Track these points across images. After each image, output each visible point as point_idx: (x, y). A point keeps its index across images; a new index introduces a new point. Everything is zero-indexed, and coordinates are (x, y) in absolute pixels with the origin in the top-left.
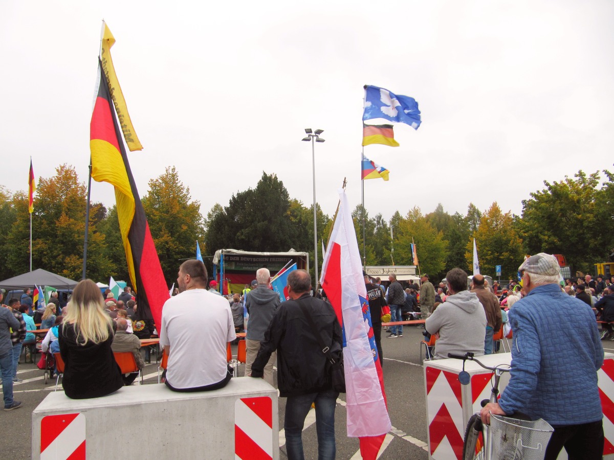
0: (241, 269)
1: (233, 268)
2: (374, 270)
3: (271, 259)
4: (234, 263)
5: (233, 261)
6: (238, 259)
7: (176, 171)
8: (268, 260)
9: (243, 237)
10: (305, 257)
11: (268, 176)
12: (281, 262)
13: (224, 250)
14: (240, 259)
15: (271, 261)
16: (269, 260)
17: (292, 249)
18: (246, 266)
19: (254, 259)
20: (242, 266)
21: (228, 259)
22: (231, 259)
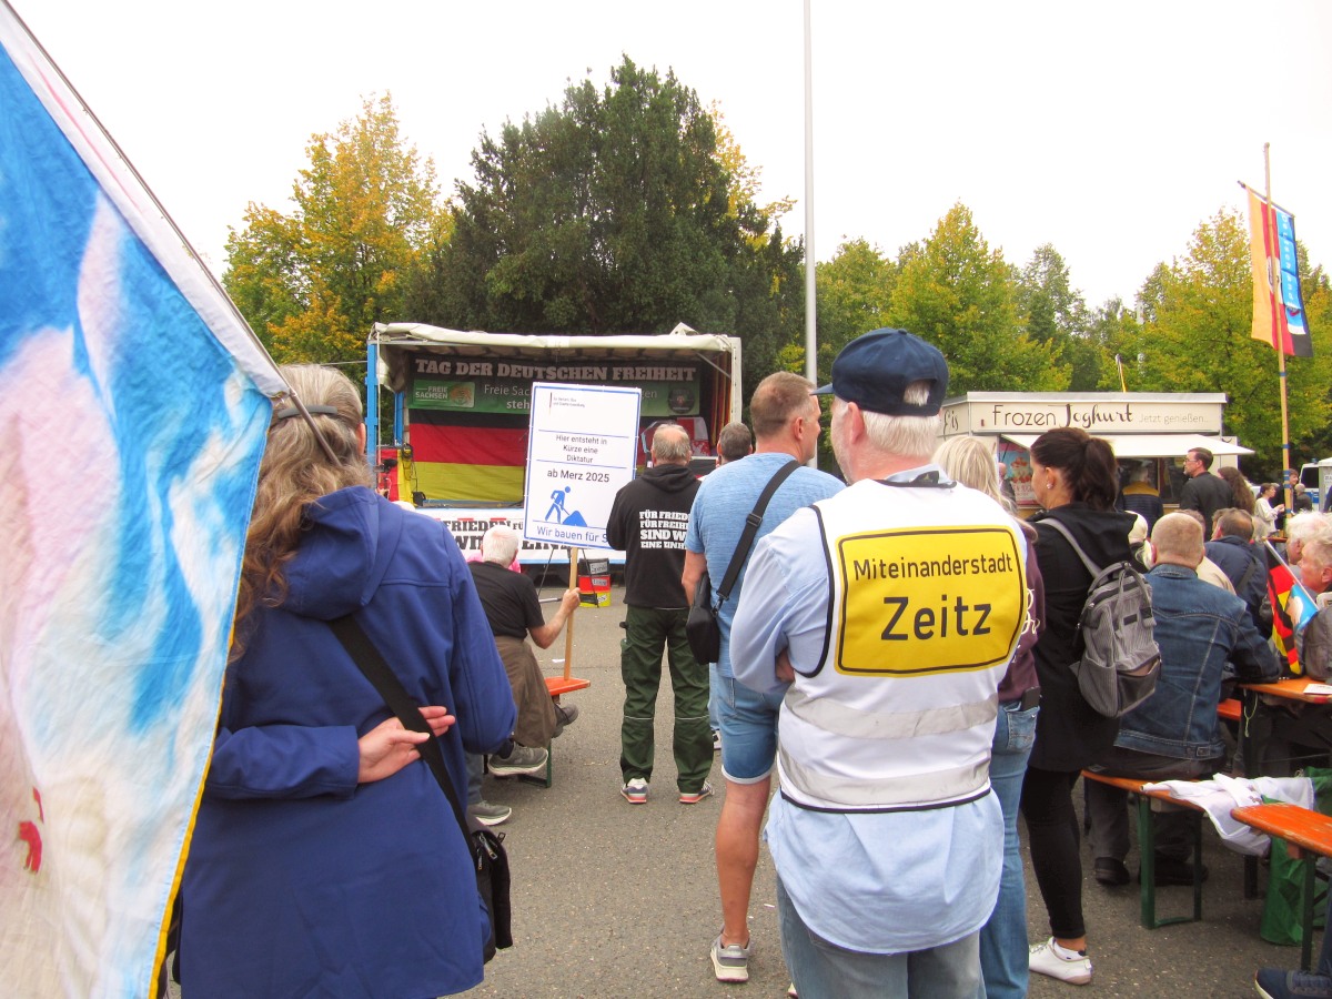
0: (499, 410)
1: (469, 404)
2: (1023, 410)
4: (471, 386)
5: (468, 378)
6: (486, 369)
7: (393, 103)
9: (502, 287)
10: (724, 358)
11: (637, 70)
13: (379, 326)
14: (495, 370)
15: (616, 377)
17: (681, 327)
18: (519, 399)
20: (501, 399)
21: (448, 371)
22: (459, 372)
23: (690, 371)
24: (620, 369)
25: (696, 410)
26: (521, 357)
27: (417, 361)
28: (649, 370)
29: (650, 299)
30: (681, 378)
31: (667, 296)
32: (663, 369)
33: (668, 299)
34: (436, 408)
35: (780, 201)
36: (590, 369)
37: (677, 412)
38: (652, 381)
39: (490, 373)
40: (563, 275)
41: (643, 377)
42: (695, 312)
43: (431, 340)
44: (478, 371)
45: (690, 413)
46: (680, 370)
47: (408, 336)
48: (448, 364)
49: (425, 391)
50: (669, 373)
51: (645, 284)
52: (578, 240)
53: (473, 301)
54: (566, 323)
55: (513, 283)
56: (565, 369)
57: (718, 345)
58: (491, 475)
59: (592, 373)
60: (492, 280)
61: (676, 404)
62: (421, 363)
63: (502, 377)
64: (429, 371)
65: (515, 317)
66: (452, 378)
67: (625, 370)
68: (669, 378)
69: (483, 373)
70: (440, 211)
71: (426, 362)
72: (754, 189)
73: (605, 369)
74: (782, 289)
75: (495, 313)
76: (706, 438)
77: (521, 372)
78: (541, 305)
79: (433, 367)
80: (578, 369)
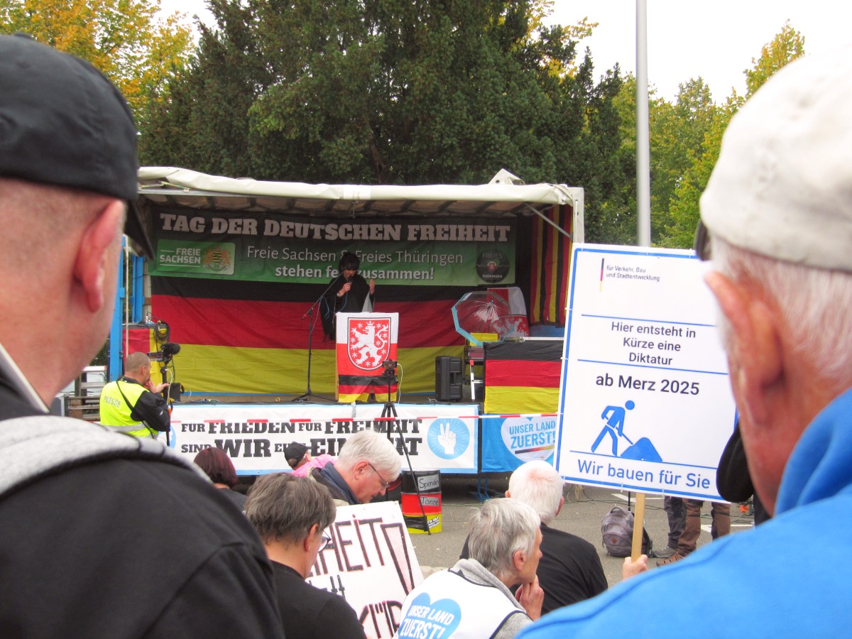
0: (266, 278)
1: (228, 270)
3: (412, 229)
4: (231, 248)
5: (226, 238)
6: (250, 227)
8: (397, 236)
9: (272, 123)
12: (465, 243)
14: (261, 228)
15: (411, 237)
16: (404, 233)
17: (503, 174)
18: (291, 264)
19: (330, 228)
20: (268, 264)
21: (201, 229)
22: (215, 230)
23: (503, 229)
24: (417, 227)
25: (511, 278)
26: (295, 212)
27: (162, 216)
28: (453, 228)
29: (455, 141)
30: (492, 238)
31: (475, 137)
32: (470, 228)
33: (476, 141)
34: (185, 276)
35: (576, 25)
36: (380, 227)
37: (488, 280)
38: (457, 242)
39: (254, 232)
40: (347, 109)
41: (446, 237)
42: (509, 157)
43: (193, 189)
44: (239, 230)
45: (503, 282)
46: (491, 228)
47: (164, 183)
48: (202, 220)
49: (171, 255)
50: (478, 233)
51: (447, 120)
52: (368, 65)
53: (227, 141)
54: (349, 169)
55: (285, 118)
56: (349, 227)
57: (557, 197)
58: (256, 360)
59: (382, 232)
60: (256, 114)
61: (486, 270)
62: (167, 218)
63: (269, 237)
64: (177, 228)
65: (285, 161)
66: (206, 238)
67: (424, 228)
68: (478, 238)
69: (246, 232)
70: (162, 31)
71: (174, 217)
72: (545, 10)
73: (398, 227)
74: (595, 129)
75: (258, 156)
76: (525, 313)
77: (293, 230)
78: (317, 147)
79: (182, 223)
80: (365, 227)
